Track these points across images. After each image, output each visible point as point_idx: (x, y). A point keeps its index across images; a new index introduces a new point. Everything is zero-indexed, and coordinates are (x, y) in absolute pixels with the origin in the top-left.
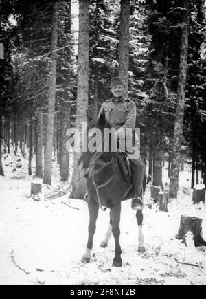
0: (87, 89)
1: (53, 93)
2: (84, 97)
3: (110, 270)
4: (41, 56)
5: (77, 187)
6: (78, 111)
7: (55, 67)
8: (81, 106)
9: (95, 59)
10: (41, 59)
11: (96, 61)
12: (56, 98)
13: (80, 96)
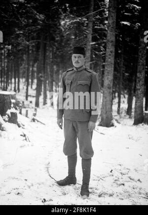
0: (114, 43)
1: (89, 47)
2: (111, 49)
3: (123, 184)
4: (80, 18)
5: (105, 118)
6: (106, 60)
7: (91, 27)
8: (109, 57)
9: (123, 22)
10: (80, 20)
11: (123, 24)
12: (91, 51)
13: (108, 48)
